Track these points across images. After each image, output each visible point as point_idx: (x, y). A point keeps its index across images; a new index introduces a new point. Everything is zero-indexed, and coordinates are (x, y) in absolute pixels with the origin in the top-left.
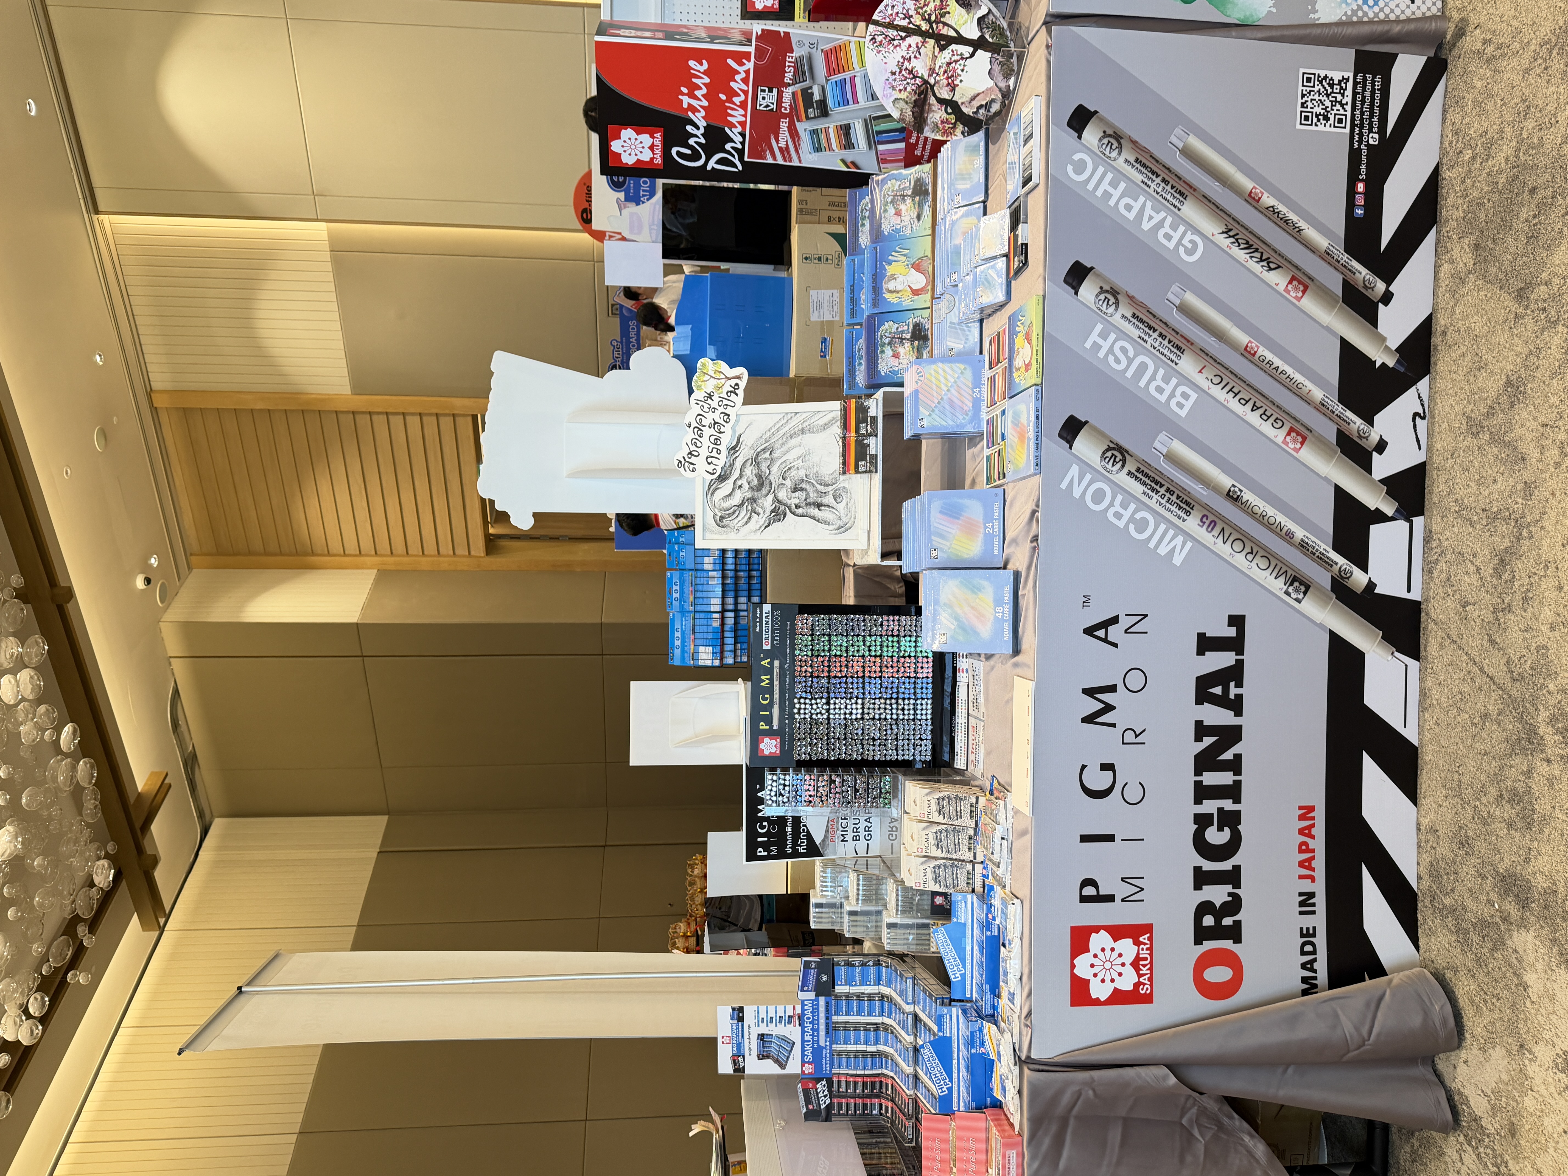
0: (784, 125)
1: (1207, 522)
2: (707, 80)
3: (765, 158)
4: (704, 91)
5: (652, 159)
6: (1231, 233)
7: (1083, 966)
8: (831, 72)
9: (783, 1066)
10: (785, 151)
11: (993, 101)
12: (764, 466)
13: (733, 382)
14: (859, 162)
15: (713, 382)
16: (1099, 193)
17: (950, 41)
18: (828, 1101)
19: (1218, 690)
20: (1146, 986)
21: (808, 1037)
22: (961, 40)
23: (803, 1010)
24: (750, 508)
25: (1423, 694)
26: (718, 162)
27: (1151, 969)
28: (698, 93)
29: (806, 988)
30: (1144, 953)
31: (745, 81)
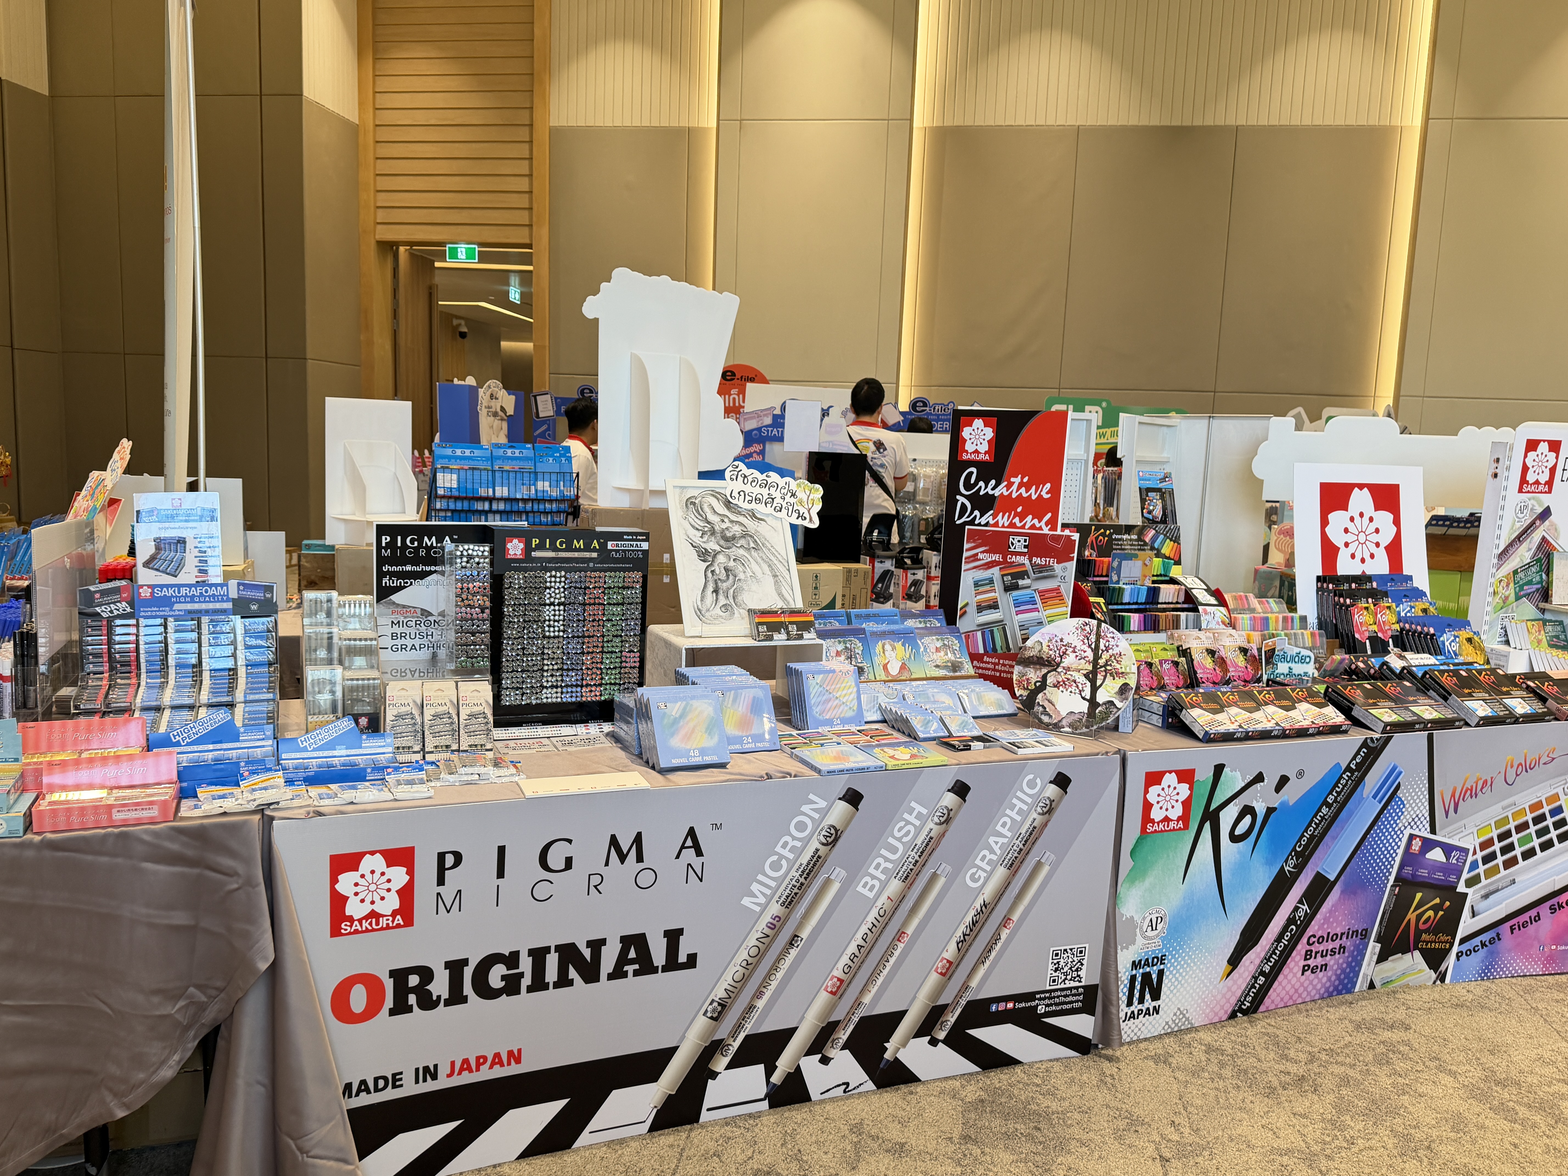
0: (997, 557)
1: (775, 922)
2: (1034, 497)
3: (968, 542)
4: (1025, 495)
5: (967, 452)
6: (984, 908)
7: (373, 863)
8: (1042, 593)
9: (147, 564)
10: (975, 558)
11: (1050, 716)
12: (742, 542)
13: (806, 515)
14: (966, 618)
15: (805, 498)
16: (1015, 801)
17: (1093, 682)
18: (104, 615)
19: (632, 954)
20: (349, 928)
21: (183, 591)
22: (1094, 689)
23: (216, 585)
24: (706, 529)
25: (622, 1142)
26: (963, 504)
27: (367, 931)
28: (1023, 490)
29: (241, 588)
30: (383, 922)
31: (1033, 527)
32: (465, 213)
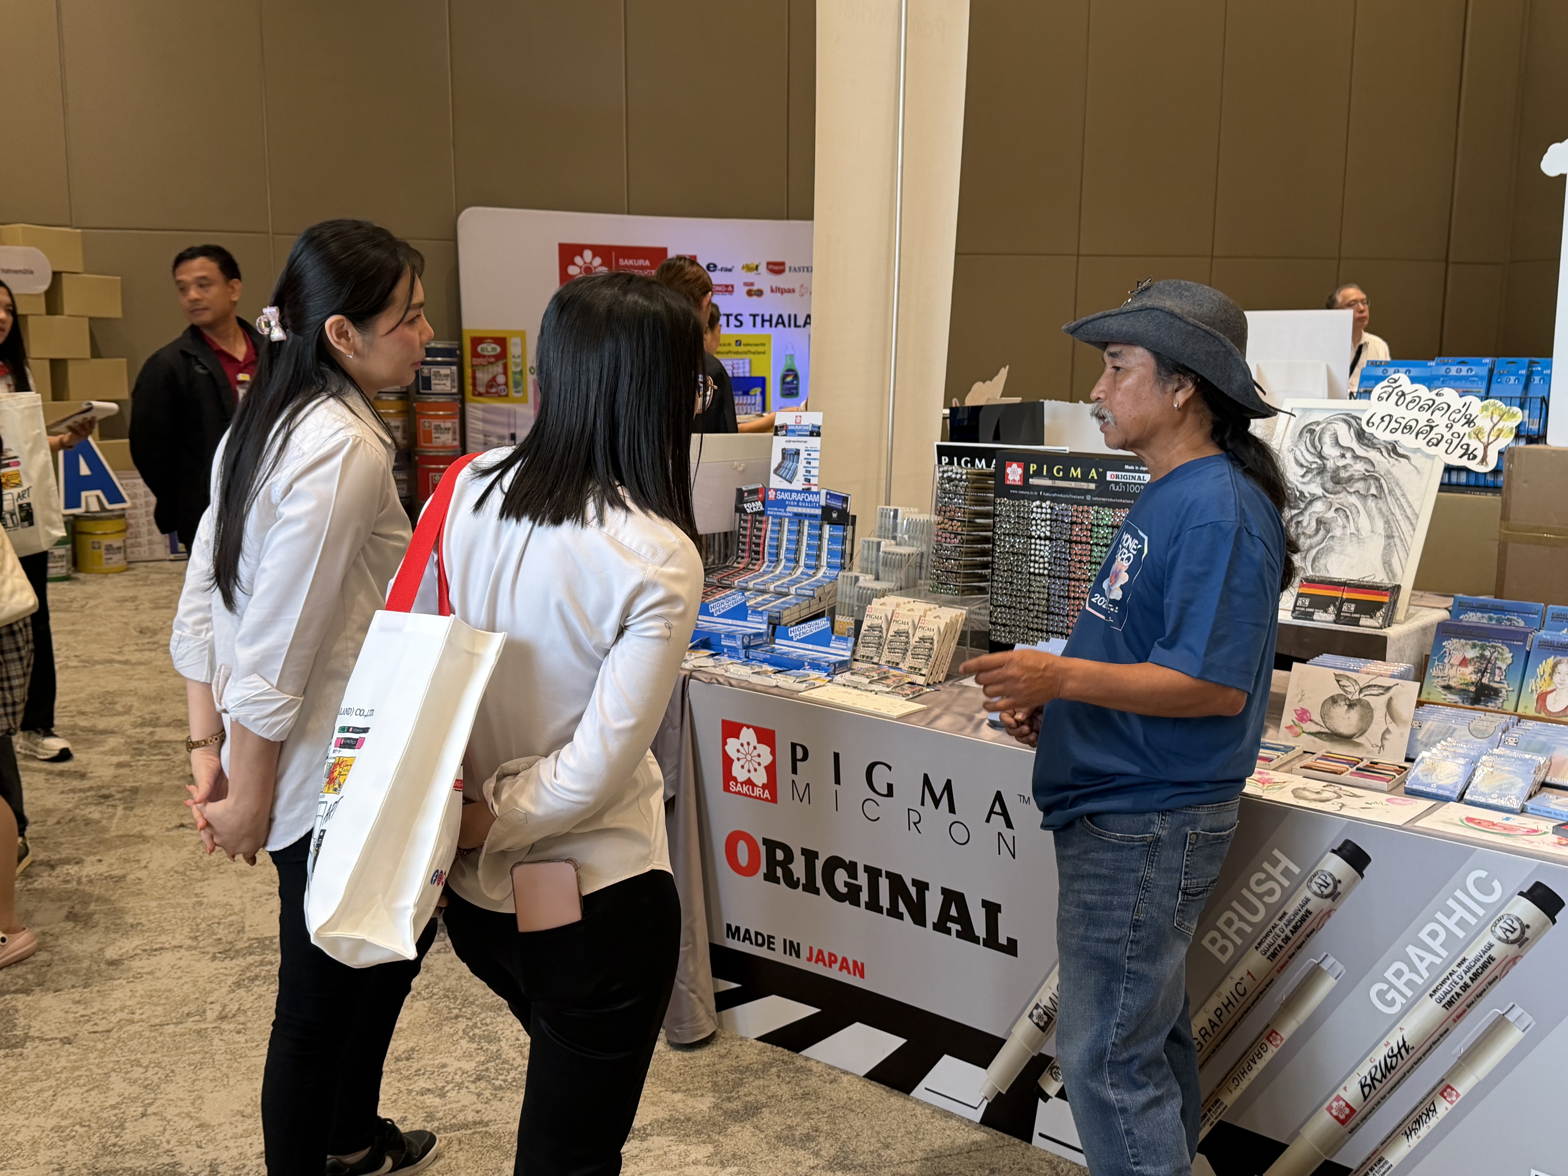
6: (1403, 1051)
7: (749, 736)
13: (1480, 453)
19: (953, 912)
20: (734, 788)
21: (794, 496)
23: (813, 493)
24: (1315, 466)
25: (948, 1115)
27: (746, 795)
29: (829, 497)
30: (757, 792)
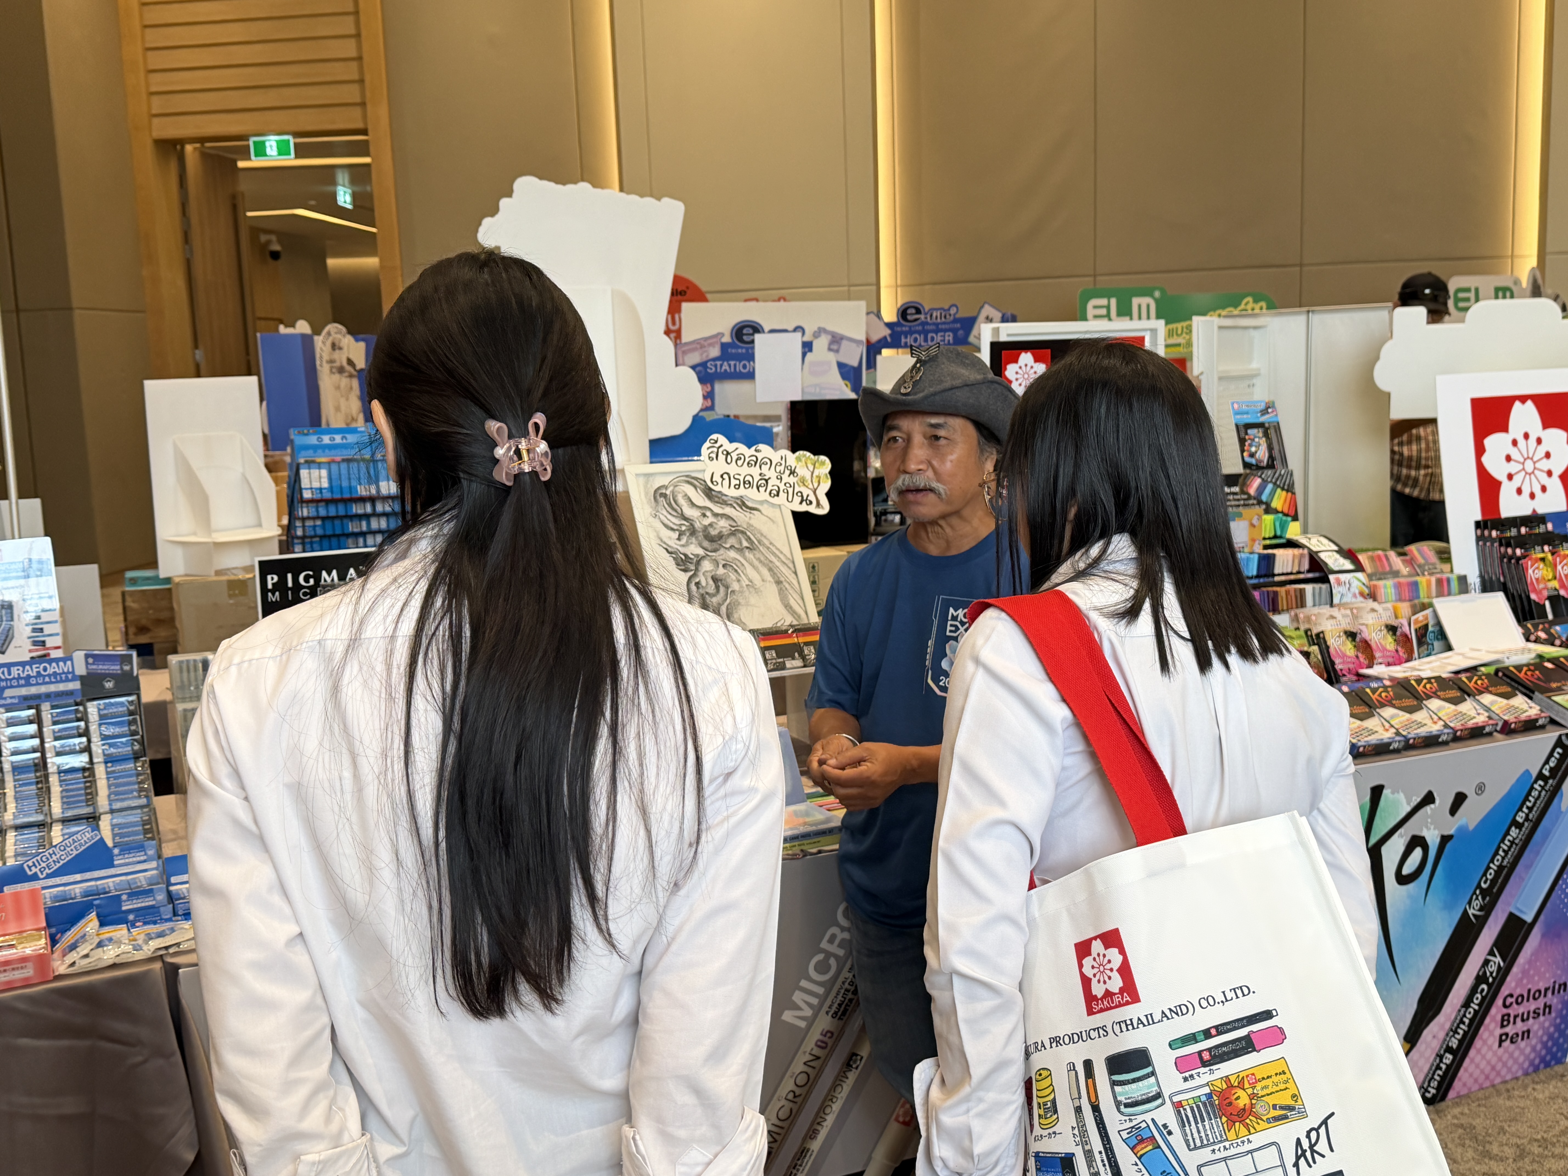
1: (826, 1039)
12: (732, 541)
13: (812, 498)
15: (808, 476)
21: (15, 671)
23: (57, 660)
29: (90, 660)
32: (272, 93)
